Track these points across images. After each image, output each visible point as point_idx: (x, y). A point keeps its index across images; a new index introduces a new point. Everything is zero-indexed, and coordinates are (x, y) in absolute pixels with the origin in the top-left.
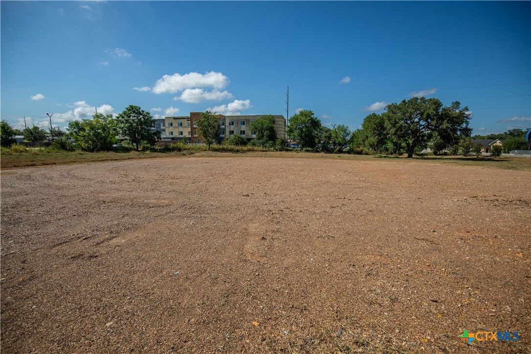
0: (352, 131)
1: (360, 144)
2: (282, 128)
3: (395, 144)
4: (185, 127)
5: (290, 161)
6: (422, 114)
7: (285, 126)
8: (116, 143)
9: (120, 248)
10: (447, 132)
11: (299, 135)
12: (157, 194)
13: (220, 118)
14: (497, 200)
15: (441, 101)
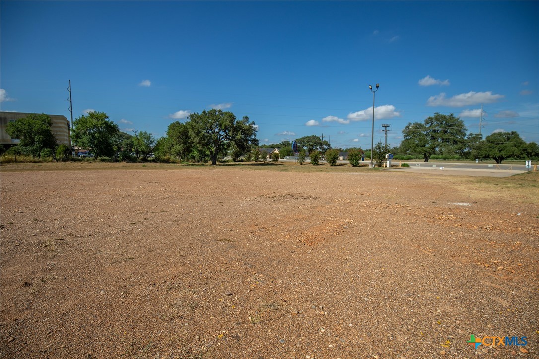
0: (156, 138)
1: (166, 152)
2: (64, 131)
3: (200, 152)
6: (221, 125)
7: (69, 130)
10: (241, 142)
11: (90, 142)
14: (276, 196)
15: (235, 115)
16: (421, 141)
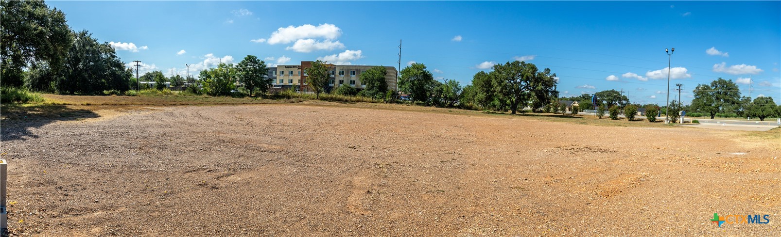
0: (462, 87)
1: (470, 99)
2: (393, 79)
3: (501, 101)
4: (295, 75)
5: (400, 114)
6: (522, 76)
7: (397, 78)
8: (233, 89)
9: (236, 185)
10: (542, 93)
11: (410, 88)
12: (268, 139)
13: (330, 67)
14: (573, 149)
15: (537, 67)
16: (708, 101)
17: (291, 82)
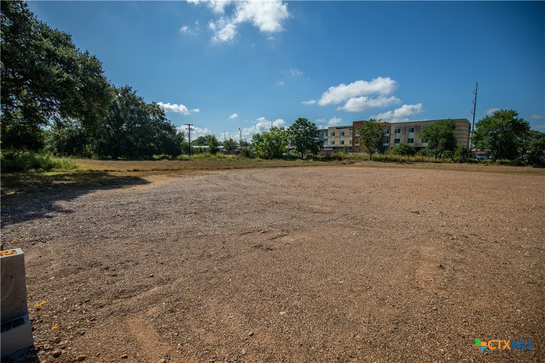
4: (346, 136)
8: (285, 152)
12: (320, 200)
13: (385, 126)
17: (343, 144)
